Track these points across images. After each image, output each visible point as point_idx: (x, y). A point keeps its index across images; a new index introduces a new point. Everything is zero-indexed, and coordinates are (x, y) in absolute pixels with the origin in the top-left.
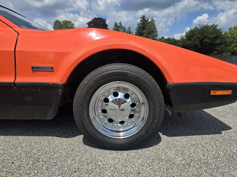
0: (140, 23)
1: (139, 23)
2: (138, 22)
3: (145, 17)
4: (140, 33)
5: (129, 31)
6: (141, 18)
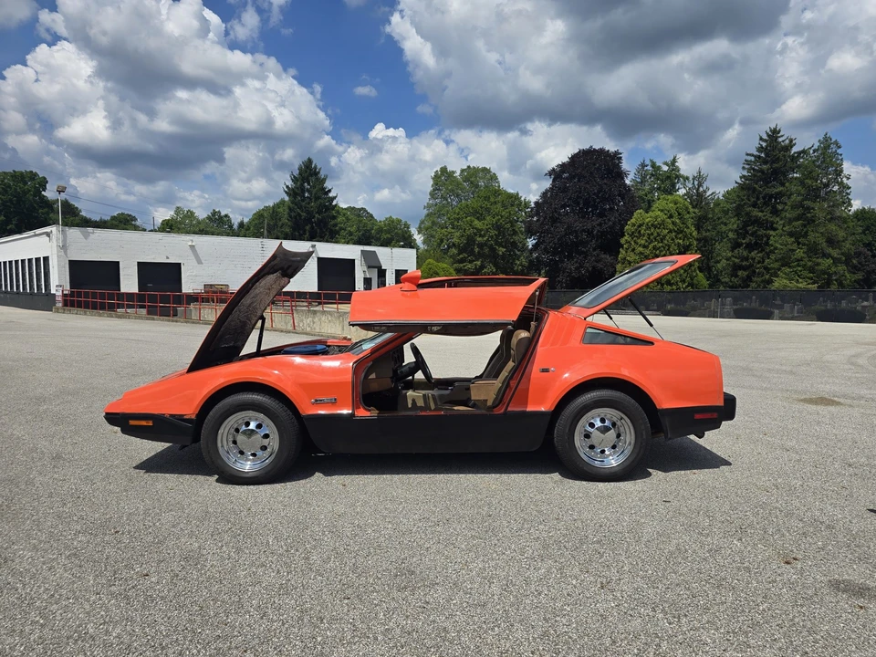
0: (759, 157)
1: (753, 159)
2: (747, 155)
3: (779, 131)
4: (761, 196)
5: (698, 190)
6: (761, 139)
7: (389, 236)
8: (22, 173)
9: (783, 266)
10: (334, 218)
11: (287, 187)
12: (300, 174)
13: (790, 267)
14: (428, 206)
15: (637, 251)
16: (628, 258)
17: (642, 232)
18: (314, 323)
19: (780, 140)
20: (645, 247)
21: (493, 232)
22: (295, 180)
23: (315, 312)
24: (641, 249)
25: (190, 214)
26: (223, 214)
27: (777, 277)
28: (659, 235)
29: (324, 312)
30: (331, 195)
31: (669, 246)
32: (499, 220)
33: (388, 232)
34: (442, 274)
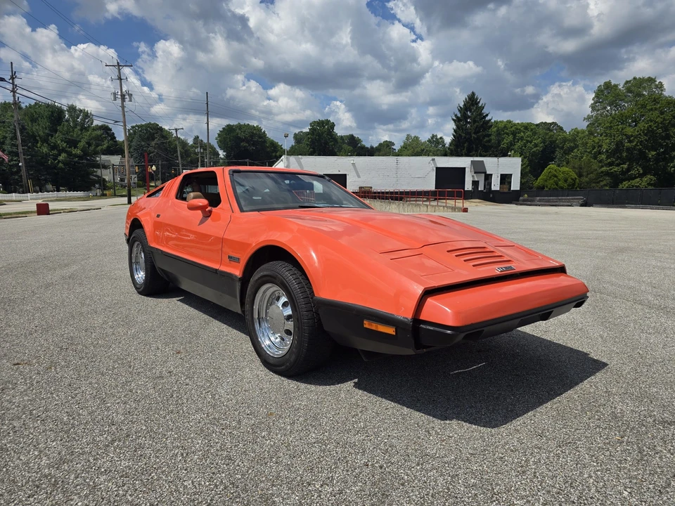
7: (572, 145)
8: (322, 121)
11: (456, 115)
12: (465, 105)
14: (589, 118)
21: (643, 138)
22: (460, 110)
25: (417, 138)
26: (439, 137)
30: (487, 118)
32: (650, 126)
34: (561, 176)
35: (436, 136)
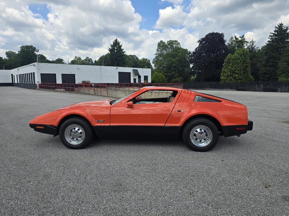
0: (275, 34)
1: (272, 35)
2: (271, 33)
3: (283, 24)
4: (275, 48)
5: (252, 46)
6: (276, 27)
8: (28, 46)
9: (282, 73)
10: (125, 59)
11: (109, 49)
12: (113, 44)
13: (285, 73)
14: (156, 54)
15: (228, 68)
16: (225, 71)
17: (231, 61)
18: (116, 93)
19: (283, 27)
20: (231, 67)
21: (178, 63)
22: (112, 46)
23: (117, 90)
24: (230, 68)
26: (90, 58)
27: (280, 77)
28: (237, 62)
29: (119, 90)
30: (123, 51)
31: (240, 66)
32: (180, 58)
33: (143, 63)
34: (160, 77)
35: (88, 58)
